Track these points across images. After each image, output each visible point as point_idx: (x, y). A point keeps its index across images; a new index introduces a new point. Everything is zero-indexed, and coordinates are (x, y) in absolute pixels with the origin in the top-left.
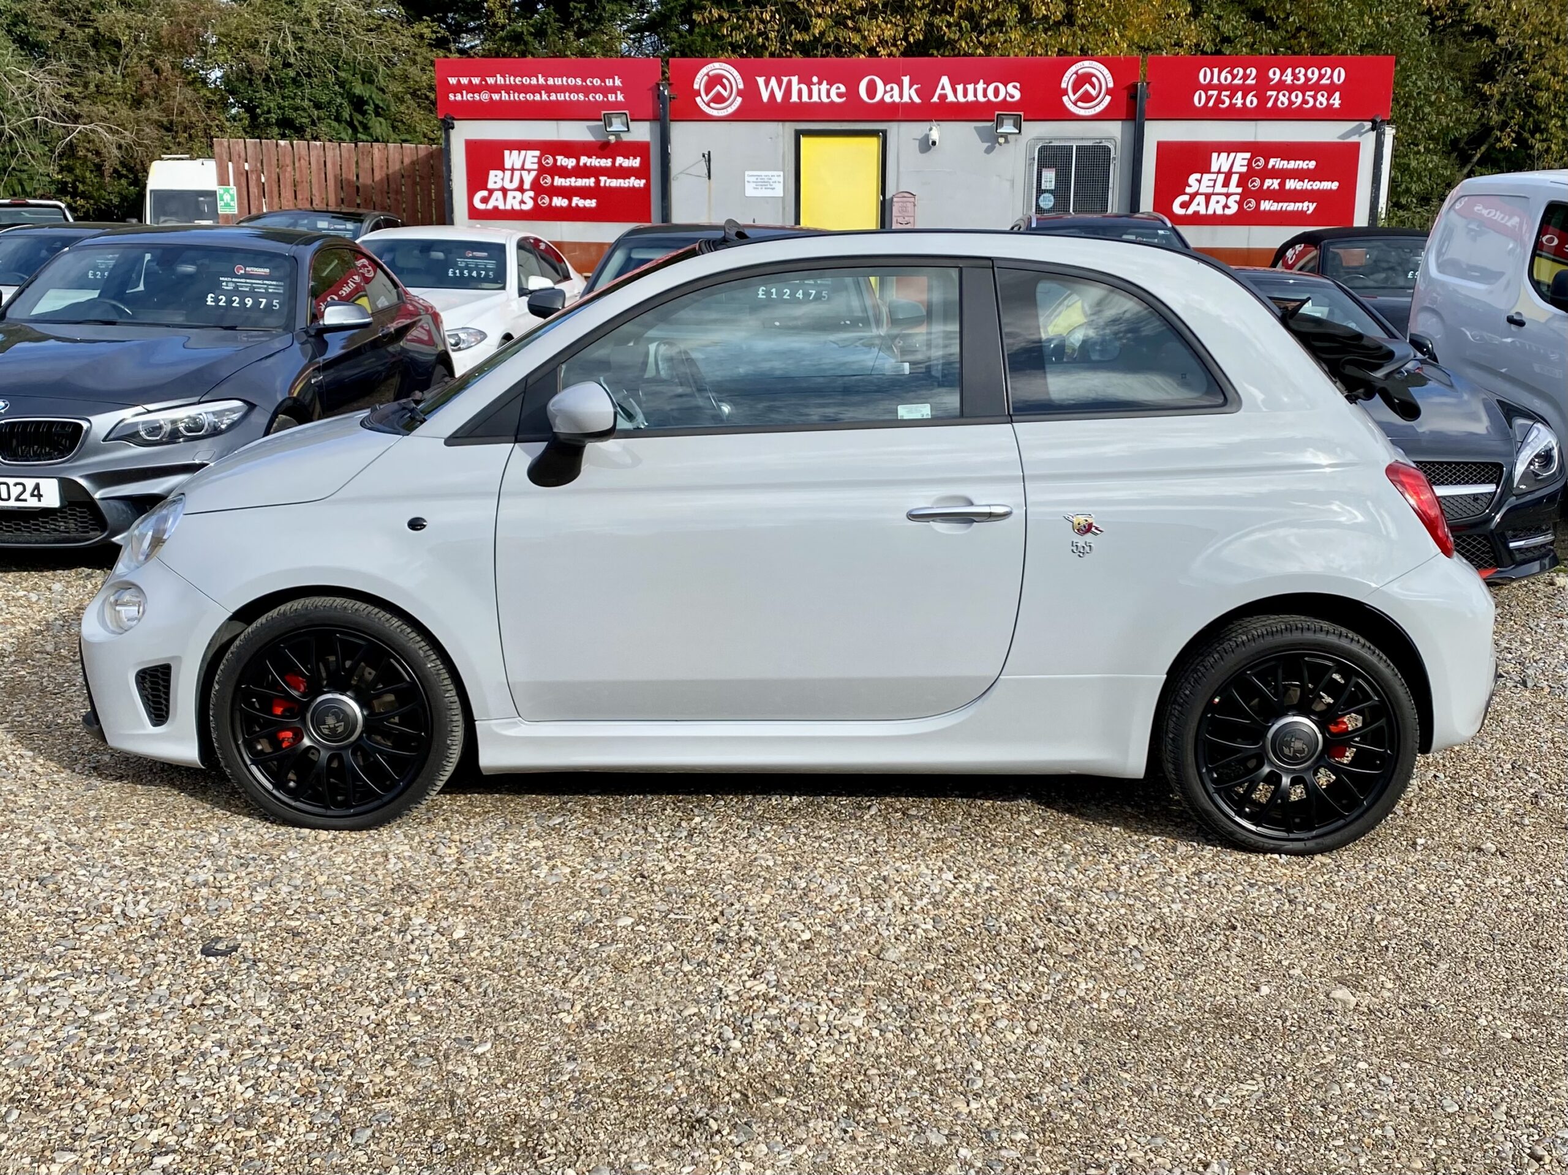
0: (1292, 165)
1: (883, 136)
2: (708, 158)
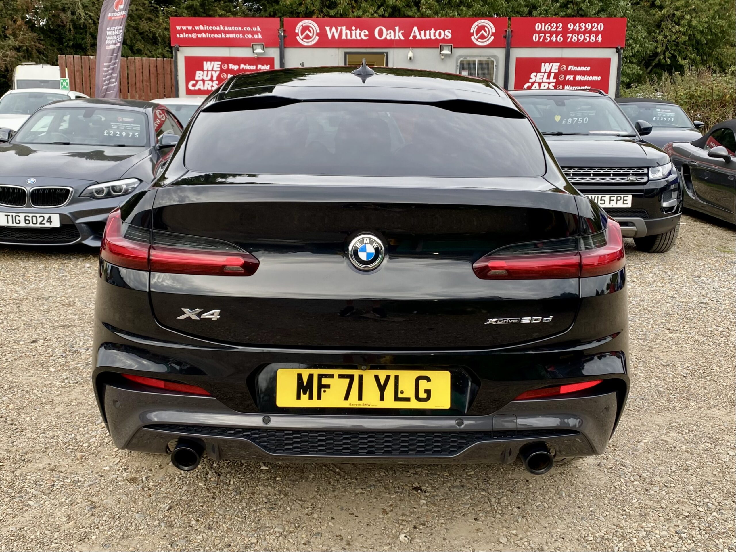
0: (579, 69)
1: (387, 55)
2: (303, 65)
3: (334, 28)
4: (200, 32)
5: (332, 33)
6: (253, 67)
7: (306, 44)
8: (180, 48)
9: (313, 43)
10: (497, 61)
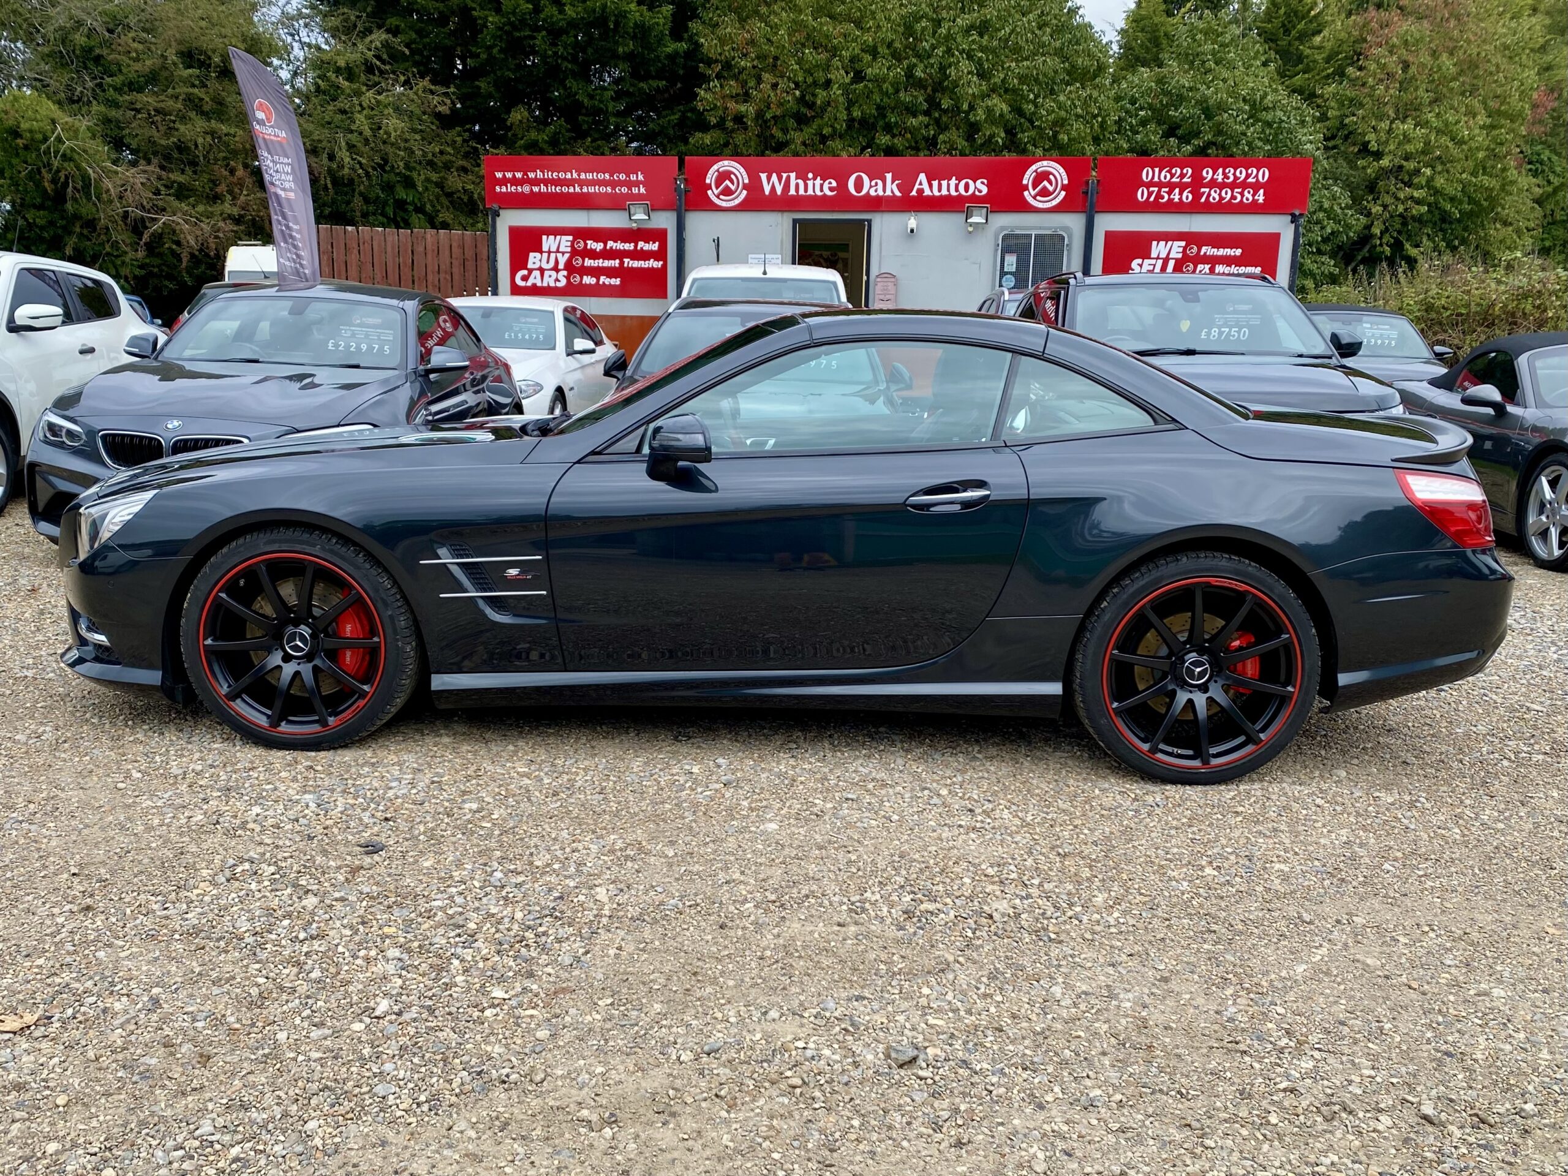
0: (1221, 252)
1: (868, 224)
2: (717, 242)
3: (774, 177)
4: (536, 182)
5: (771, 184)
6: (629, 246)
7: (724, 204)
8: (502, 212)
9: (737, 202)
10: (1070, 237)
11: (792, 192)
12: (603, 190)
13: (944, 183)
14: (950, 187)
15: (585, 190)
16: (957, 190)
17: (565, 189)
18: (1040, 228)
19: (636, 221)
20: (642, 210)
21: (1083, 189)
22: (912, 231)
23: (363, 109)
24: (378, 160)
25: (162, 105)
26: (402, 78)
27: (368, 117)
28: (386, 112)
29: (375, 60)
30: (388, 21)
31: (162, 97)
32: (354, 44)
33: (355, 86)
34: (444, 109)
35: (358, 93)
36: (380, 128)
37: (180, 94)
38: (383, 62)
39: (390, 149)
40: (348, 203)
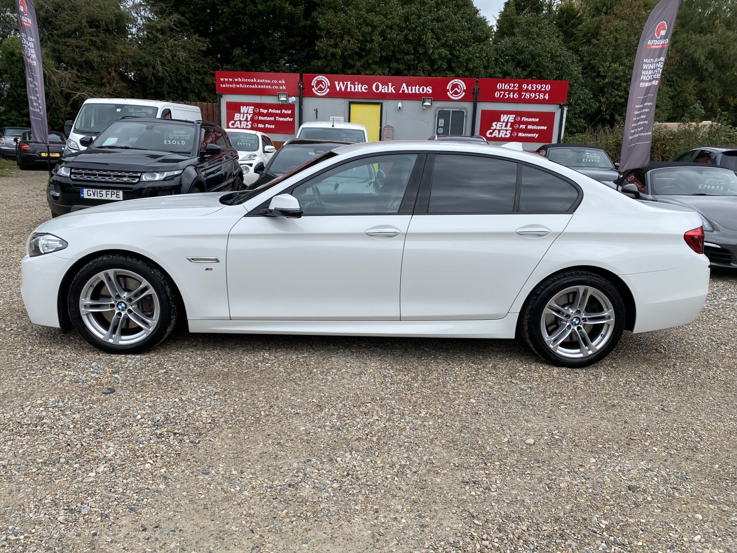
0: (530, 120)
1: (382, 105)
2: (316, 111)
3: (341, 83)
4: (238, 83)
5: (339, 86)
6: (279, 112)
7: (319, 94)
8: (223, 95)
9: (325, 94)
10: (467, 112)
11: (349, 90)
12: (267, 87)
13: (414, 88)
14: (416, 90)
15: (259, 87)
16: (419, 91)
17: (251, 86)
18: (454, 108)
19: (281, 101)
20: (284, 96)
21: (473, 91)
22: (400, 108)
23: (168, 47)
24: (174, 69)
25: (79, 44)
26: (186, 34)
27: (170, 51)
28: (178, 49)
29: (173, 26)
30: (180, 9)
31: (80, 41)
32: (165, 19)
33: (165, 37)
34: (204, 49)
35: (166, 41)
36: (175, 56)
37: (87, 39)
38: (178, 27)
39: (179, 65)
40: (161, 88)
